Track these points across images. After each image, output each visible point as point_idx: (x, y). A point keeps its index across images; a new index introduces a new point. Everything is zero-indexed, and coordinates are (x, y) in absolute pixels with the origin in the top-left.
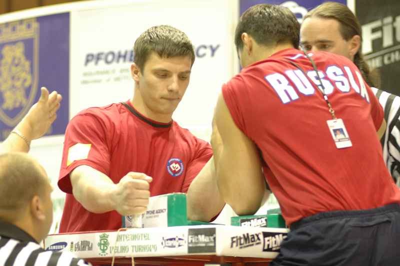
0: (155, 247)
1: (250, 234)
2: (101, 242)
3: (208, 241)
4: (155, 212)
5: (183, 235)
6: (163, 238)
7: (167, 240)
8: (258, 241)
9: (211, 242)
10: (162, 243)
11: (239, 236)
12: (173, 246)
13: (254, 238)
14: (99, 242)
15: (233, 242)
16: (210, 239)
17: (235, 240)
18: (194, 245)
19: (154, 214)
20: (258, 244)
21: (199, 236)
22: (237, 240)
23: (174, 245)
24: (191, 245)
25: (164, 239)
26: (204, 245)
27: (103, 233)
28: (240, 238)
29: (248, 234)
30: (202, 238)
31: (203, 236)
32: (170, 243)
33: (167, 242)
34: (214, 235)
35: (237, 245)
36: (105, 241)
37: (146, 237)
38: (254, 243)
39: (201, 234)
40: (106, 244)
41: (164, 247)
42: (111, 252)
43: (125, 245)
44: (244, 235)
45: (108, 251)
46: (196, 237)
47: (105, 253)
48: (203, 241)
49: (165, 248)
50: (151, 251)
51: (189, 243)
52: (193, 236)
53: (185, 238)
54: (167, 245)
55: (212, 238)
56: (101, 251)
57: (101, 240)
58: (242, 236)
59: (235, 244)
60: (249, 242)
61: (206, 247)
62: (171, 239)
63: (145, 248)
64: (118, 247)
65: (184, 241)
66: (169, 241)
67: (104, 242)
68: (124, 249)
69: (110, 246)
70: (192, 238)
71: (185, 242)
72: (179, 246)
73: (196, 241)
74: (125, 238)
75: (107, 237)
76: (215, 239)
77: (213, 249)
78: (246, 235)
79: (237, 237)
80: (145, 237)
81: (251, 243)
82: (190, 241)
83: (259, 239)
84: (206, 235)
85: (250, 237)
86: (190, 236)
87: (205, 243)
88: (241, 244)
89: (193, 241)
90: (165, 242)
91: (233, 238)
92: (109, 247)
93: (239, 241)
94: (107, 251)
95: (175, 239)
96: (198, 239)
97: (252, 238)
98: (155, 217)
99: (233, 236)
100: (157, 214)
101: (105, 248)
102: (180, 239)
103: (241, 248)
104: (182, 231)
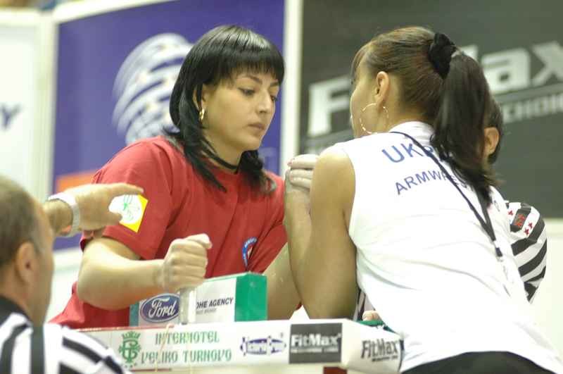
0: (228, 354)
1: (385, 341)
2: (124, 345)
3: (327, 343)
4: (208, 304)
5: (282, 335)
6: (244, 339)
7: (252, 342)
8: (395, 354)
9: (333, 345)
10: (242, 347)
11: (372, 340)
12: (261, 352)
13: (389, 347)
14: (122, 345)
15: (365, 349)
16: (330, 341)
17: (367, 345)
18: (301, 351)
19: (205, 307)
20: (395, 357)
21: (312, 336)
22: (370, 346)
23: (264, 349)
24: (295, 351)
25: (246, 340)
26: (319, 350)
27: (129, 331)
28: (374, 345)
29: (382, 340)
30: (317, 340)
31: (318, 336)
32: (257, 347)
33: (250, 346)
34: (339, 335)
35: (369, 355)
36: (133, 343)
37: (212, 337)
38: (390, 356)
39: (315, 333)
40: (135, 348)
41: (245, 354)
42: (143, 362)
43: (172, 351)
44: (378, 340)
45: (138, 360)
46: (305, 338)
47: (132, 364)
48: (318, 344)
49: (247, 355)
50: (219, 359)
51: (291, 347)
52: (301, 336)
53: (286, 339)
54: (250, 350)
55: (334, 339)
56: (126, 360)
57: (124, 343)
58: (376, 342)
59: (367, 353)
60: (384, 353)
61: (323, 353)
62: (259, 341)
63: (208, 355)
64: (157, 354)
65: (282, 345)
66: (254, 345)
67: (131, 345)
68: (168, 356)
69: (141, 351)
70: (297, 338)
71: (285, 346)
72: (274, 351)
73: (305, 344)
74: (171, 339)
75: (138, 337)
76: (339, 341)
77: (337, 356)
78: (380, 341)
79: (369, 342)
80: (209, 337)
81: (387, 355)
82: (293, 344)
83: (396, 350)
84: (323, 335)
85: (386, 346)
86: (294, 337)
87: (321, 346)
88: (374, 354)
89: (300, 344)
90: (247, 344)
91: (364, 343)
92: (139, 355)
93: (372, 349)
94: (135, 361)
95: (265, 341)
96: (308, 341)
97: (388, 348)
98: (206, 311)
99: (365, 339)
100: (211, 308)
101: (133, 355)
102: (274, 341)
103: (374, 360)
104: (280, 328)
